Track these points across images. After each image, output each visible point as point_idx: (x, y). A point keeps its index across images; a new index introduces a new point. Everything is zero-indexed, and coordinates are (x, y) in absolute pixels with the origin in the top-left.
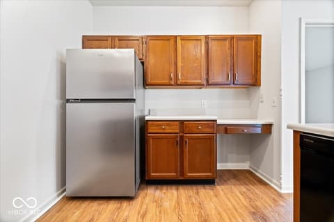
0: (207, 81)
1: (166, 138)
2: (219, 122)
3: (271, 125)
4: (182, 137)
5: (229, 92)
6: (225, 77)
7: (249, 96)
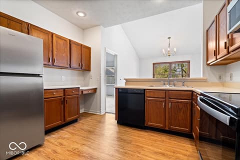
0: (70, 65)
1: (55, 100)
2: (80, 89)
3: (96, 89)
4: (64, 98)
5: (76, 72)
6: (78, 65)
7: (83, 75)
